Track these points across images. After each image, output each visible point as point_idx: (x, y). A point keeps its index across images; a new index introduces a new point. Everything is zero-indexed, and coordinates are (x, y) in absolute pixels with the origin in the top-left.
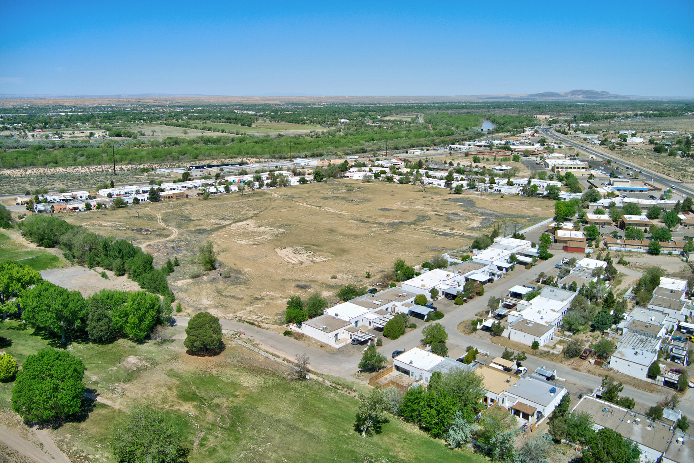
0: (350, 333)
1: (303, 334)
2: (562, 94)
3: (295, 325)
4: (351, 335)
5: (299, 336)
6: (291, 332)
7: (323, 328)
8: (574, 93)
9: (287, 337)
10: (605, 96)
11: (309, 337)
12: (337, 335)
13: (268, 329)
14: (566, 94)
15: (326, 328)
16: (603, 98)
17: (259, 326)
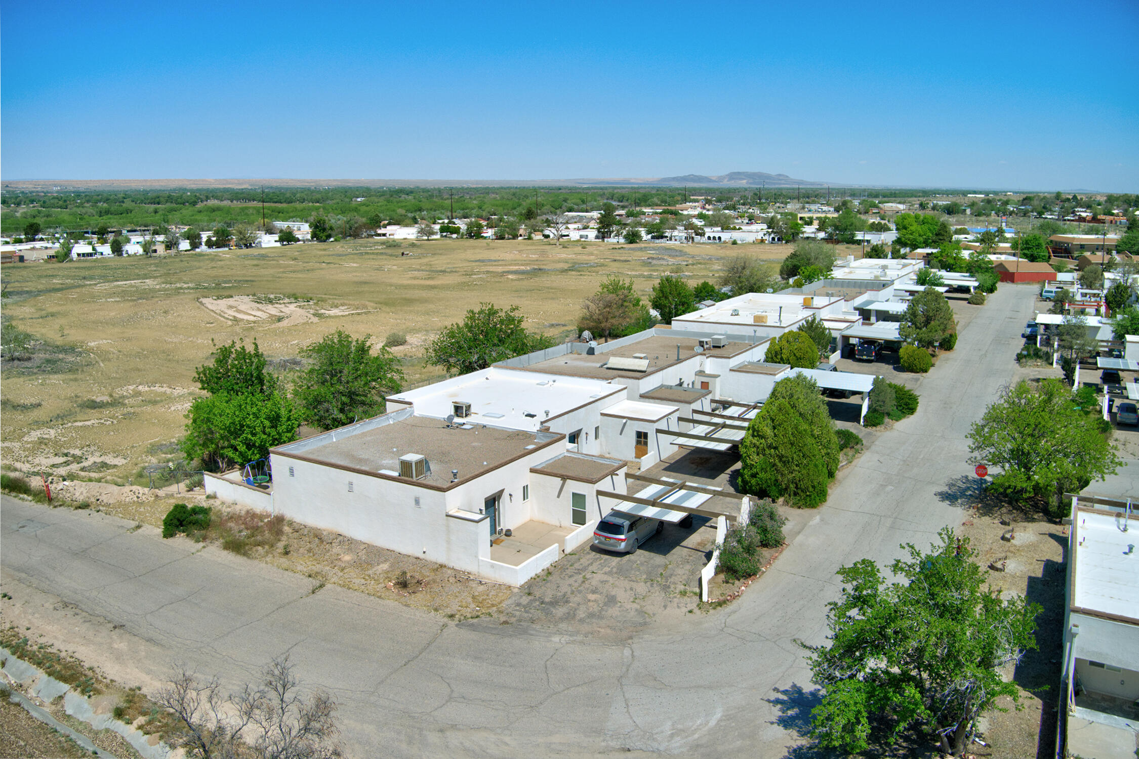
0: (574, 487)
1: (280, 520)
2: (714, 179)
3: (236, 475)
4: (578, 499)
5: (255, 529)
6: (205, 511)
7: (406, 467)
8: (733, 176)
9: (181, 541)
10: (783, 182)
11: (317, 535)
12: (492, 503)
13: (85, 506)
14: (721, 179)
15: (423, 466)
16: (780, 184)
17: (46, 497)
